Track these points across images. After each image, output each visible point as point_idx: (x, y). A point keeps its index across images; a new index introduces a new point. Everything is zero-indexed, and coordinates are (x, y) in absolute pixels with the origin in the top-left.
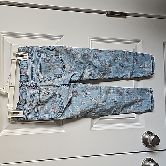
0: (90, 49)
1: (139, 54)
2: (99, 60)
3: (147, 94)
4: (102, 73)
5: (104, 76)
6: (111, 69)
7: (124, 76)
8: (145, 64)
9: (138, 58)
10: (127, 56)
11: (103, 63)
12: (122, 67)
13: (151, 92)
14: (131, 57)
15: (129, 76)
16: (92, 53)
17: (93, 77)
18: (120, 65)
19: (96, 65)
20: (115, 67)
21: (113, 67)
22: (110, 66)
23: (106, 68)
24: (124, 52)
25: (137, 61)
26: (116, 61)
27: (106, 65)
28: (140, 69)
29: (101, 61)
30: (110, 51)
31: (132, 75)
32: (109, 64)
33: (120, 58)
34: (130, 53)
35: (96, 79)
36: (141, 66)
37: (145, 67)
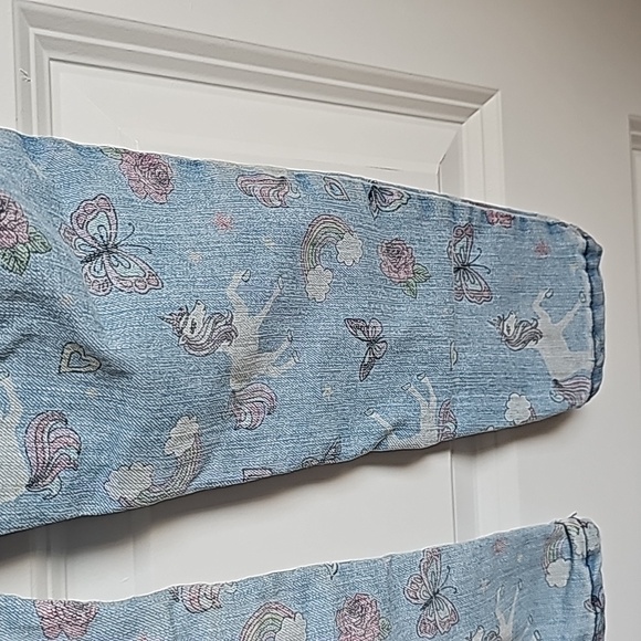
0: (26, 141)
1: (486, 215)
2: (152, 280)
3: (558, 572)
4: (181, 439)
5: (207, 460)
6: (274, 372)
7: (386, 435)
8: (538, 310)
9: (484, 254)
10: (406, 234)
11: (198, 314)
12: (372, 342)
13: (590, 558)
14: (433, 247)
15: (427, 435)
16: (50, 188)
17: (76, 491)
18: (355, 325)
19: (115, 344)
20: (312, 353)
21: (293, 353)
22: (266, 342)
23: (226, 371)
24: (375, 192)
25: (476, 276)
26: (319, 283)
27: (229, 336)
28: (506, 354)
29: (171, 296)
30: (256, 175)
31: (445, 413)
32: (260, 318)
33: (350, 251)
34: (425, 202)
35: (113, 507)
36: (511, 322)
37: (535, 337)
